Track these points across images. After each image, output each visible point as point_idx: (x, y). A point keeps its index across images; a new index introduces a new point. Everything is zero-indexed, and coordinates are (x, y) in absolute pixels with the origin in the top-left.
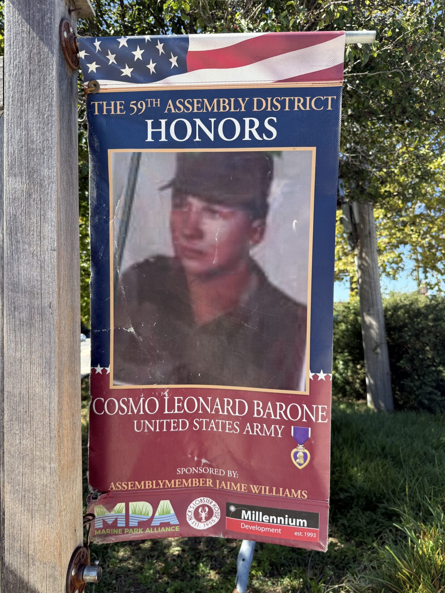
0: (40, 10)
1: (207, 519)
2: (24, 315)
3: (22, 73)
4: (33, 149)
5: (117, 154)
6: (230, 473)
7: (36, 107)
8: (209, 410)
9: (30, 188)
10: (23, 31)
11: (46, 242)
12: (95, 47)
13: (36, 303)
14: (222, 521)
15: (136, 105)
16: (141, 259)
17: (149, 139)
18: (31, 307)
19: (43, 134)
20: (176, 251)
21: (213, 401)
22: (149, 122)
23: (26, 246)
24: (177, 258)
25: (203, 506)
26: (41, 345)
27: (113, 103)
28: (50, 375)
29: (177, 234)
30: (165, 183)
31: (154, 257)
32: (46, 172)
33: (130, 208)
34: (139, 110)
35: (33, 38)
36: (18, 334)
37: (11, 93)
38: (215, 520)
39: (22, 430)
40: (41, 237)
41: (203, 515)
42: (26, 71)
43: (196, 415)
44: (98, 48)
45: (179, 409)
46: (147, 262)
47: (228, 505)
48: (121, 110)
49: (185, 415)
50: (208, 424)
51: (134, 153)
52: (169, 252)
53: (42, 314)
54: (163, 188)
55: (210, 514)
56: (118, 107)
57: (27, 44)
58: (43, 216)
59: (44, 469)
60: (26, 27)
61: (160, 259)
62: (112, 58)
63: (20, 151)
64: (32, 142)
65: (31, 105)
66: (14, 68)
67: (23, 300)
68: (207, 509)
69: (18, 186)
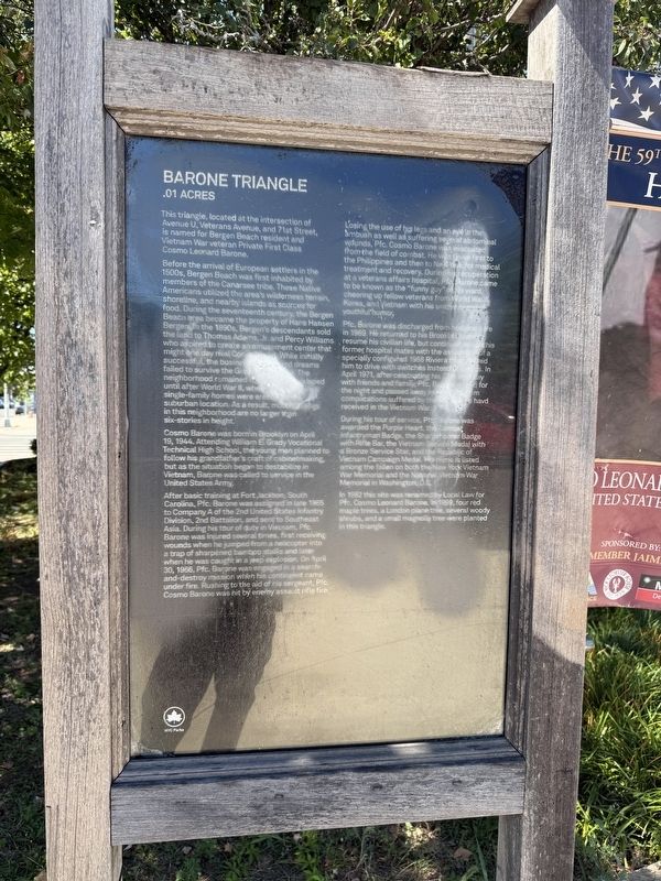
0: (597, 32)
1: (618, 590)
2: (565, 382)
3: (574, 106)
4: (582, 199)
5: (613, 207)
6: (652, 547)
7: (587, 151)
8: (641, 486)
9: (577, 245)
10: (576, 55)
11: (591, 306)
12: (626, 81)
13: (578, 370)
14: (632, 592)
15: (644, 153)
16: (610, 326)
17: (649, 195)
18: (572, 374)
19: (594, 183)
20: (646, 320)
21: (648, 477)
22: (653, 175)
23: (571, 309)
24: (646, 327)
25: (617, 578)
26: (581, 415)
27: (620, 147)
28: (587, 447)
29: (651, 300)
30: (653, 245)
31: (622, 324)
32: (594, 227)
33: (611, 268)
34: (646, 160)
35: (587, 65)
36: (557, 402)
37: (561, 128)
38: (625, 591)
39: (556, 502)
40: (586, 299)
41: (616, 586)
42: (579, 105)
43: (629, 491)
44: (628, 83)
45: (615, 483)
46: (615, 329)
47: (644, 576)
48: (627, 157)
49: (619, 491)
50: (638, 499)
51: (630, 208)
52: (639, 320)
53: (582, 383)
54: (648, 250)
55: (622, 585)
56: (625, 153)
57: (581, 71)
58: (589, 276)
59: (576, 539)
60: (580, 50)
61: (629, 326)
62: (636, 97)
63: (568, 199)
64: (582, 190)
65: (582, 147)
66: (566, 97)
67: (564, 367)
68: (619, 580)
69: (565, 240)
